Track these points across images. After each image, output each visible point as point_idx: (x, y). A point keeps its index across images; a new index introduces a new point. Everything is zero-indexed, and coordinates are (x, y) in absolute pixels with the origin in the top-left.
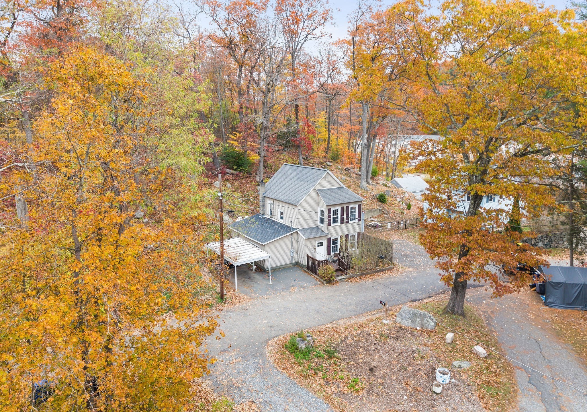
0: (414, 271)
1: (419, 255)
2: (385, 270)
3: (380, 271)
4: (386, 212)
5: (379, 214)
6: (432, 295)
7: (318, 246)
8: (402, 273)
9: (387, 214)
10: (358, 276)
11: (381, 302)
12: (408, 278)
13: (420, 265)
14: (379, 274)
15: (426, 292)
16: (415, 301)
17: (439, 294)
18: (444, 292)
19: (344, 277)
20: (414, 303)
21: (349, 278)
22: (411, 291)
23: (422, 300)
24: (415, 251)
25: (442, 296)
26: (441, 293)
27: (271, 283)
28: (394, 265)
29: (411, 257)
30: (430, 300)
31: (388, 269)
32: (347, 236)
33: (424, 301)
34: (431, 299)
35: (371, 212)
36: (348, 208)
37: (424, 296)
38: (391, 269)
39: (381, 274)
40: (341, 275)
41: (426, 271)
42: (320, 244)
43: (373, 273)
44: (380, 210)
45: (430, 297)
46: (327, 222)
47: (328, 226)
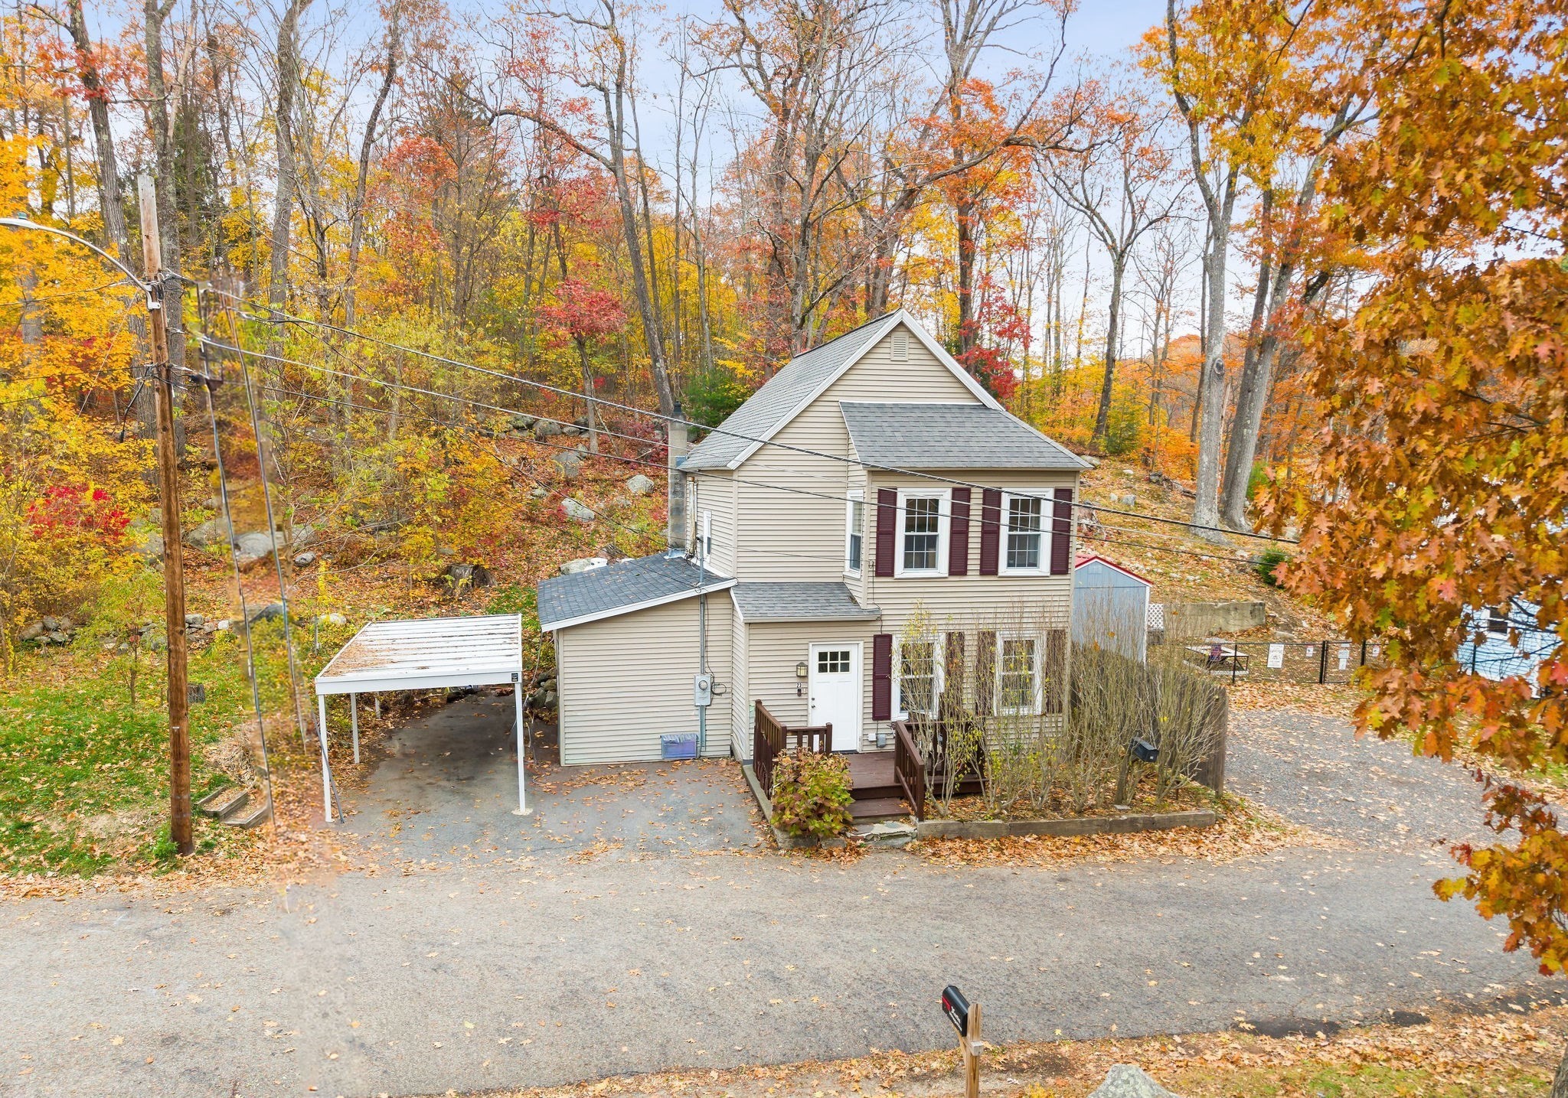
0: (1342, 854)
1: (1397, 783)
2: (1165, 826)
3: (1131, 827)
4: (1283, 621)
5: (1249, 624)
6: (1423, 1010)
7: (822, 668)
8: (1264, 852)
9: (1287, 627)
10: (994, 832)
11: (951, 1001)
12: (1287, 880)
13: (1389, 827)
14: (1124, 841)
15: (1378, 983)
16: (1279, 1030)
17: (1477, 1010)
18: (1522, 999)
19: (907, 828)
20: (1268, 1043)
21: (932, 840)
22: (1273, 957)
23: (1332, 1029)
24: (1382, 765)
25: (1504, 1028)
26: (1501, 1004)
27: (523, 810)
28: (1228, 806)
29: (1347, 786)
30: (1395, 1042)
31: (1185, 820)
32: (987, 638)
33: (1354, 1042)
34: (1411, 1037)
35: (1214, 611)
36: (992, 498)
37: (1358, 1005)
38: (1201, 826)
39: (1134, 845)
40: (894, 816)
41: (1419, 863)
42: (832, 662)
43: (1083, 831)
44: (1256, 610)
45: (1403, 1019)
46: (874, 558)
47: (878, 574)
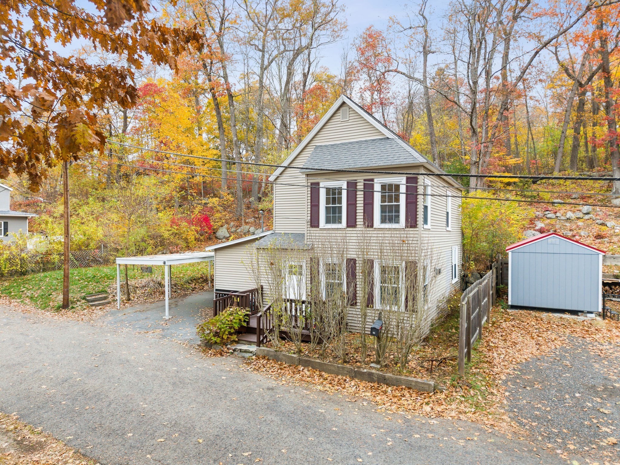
10: (291, 361)
27: (167, 316)
32: (368, 263)
42: (295, 270)
46: (309, 218)
47: (312, 226)
